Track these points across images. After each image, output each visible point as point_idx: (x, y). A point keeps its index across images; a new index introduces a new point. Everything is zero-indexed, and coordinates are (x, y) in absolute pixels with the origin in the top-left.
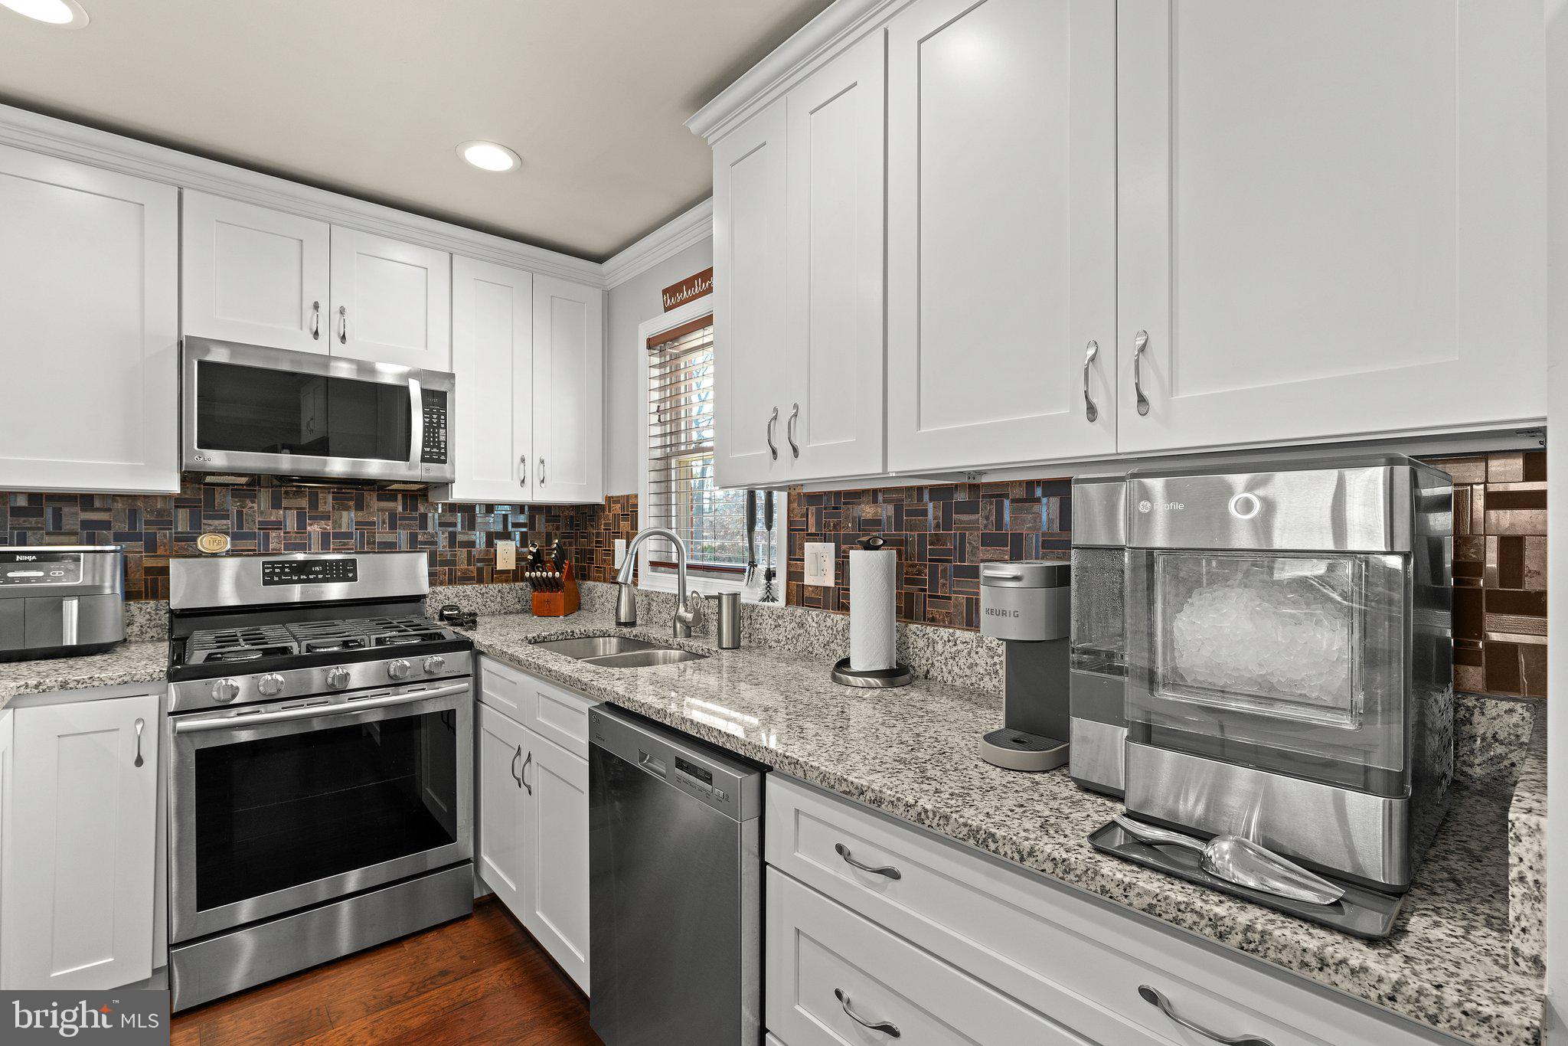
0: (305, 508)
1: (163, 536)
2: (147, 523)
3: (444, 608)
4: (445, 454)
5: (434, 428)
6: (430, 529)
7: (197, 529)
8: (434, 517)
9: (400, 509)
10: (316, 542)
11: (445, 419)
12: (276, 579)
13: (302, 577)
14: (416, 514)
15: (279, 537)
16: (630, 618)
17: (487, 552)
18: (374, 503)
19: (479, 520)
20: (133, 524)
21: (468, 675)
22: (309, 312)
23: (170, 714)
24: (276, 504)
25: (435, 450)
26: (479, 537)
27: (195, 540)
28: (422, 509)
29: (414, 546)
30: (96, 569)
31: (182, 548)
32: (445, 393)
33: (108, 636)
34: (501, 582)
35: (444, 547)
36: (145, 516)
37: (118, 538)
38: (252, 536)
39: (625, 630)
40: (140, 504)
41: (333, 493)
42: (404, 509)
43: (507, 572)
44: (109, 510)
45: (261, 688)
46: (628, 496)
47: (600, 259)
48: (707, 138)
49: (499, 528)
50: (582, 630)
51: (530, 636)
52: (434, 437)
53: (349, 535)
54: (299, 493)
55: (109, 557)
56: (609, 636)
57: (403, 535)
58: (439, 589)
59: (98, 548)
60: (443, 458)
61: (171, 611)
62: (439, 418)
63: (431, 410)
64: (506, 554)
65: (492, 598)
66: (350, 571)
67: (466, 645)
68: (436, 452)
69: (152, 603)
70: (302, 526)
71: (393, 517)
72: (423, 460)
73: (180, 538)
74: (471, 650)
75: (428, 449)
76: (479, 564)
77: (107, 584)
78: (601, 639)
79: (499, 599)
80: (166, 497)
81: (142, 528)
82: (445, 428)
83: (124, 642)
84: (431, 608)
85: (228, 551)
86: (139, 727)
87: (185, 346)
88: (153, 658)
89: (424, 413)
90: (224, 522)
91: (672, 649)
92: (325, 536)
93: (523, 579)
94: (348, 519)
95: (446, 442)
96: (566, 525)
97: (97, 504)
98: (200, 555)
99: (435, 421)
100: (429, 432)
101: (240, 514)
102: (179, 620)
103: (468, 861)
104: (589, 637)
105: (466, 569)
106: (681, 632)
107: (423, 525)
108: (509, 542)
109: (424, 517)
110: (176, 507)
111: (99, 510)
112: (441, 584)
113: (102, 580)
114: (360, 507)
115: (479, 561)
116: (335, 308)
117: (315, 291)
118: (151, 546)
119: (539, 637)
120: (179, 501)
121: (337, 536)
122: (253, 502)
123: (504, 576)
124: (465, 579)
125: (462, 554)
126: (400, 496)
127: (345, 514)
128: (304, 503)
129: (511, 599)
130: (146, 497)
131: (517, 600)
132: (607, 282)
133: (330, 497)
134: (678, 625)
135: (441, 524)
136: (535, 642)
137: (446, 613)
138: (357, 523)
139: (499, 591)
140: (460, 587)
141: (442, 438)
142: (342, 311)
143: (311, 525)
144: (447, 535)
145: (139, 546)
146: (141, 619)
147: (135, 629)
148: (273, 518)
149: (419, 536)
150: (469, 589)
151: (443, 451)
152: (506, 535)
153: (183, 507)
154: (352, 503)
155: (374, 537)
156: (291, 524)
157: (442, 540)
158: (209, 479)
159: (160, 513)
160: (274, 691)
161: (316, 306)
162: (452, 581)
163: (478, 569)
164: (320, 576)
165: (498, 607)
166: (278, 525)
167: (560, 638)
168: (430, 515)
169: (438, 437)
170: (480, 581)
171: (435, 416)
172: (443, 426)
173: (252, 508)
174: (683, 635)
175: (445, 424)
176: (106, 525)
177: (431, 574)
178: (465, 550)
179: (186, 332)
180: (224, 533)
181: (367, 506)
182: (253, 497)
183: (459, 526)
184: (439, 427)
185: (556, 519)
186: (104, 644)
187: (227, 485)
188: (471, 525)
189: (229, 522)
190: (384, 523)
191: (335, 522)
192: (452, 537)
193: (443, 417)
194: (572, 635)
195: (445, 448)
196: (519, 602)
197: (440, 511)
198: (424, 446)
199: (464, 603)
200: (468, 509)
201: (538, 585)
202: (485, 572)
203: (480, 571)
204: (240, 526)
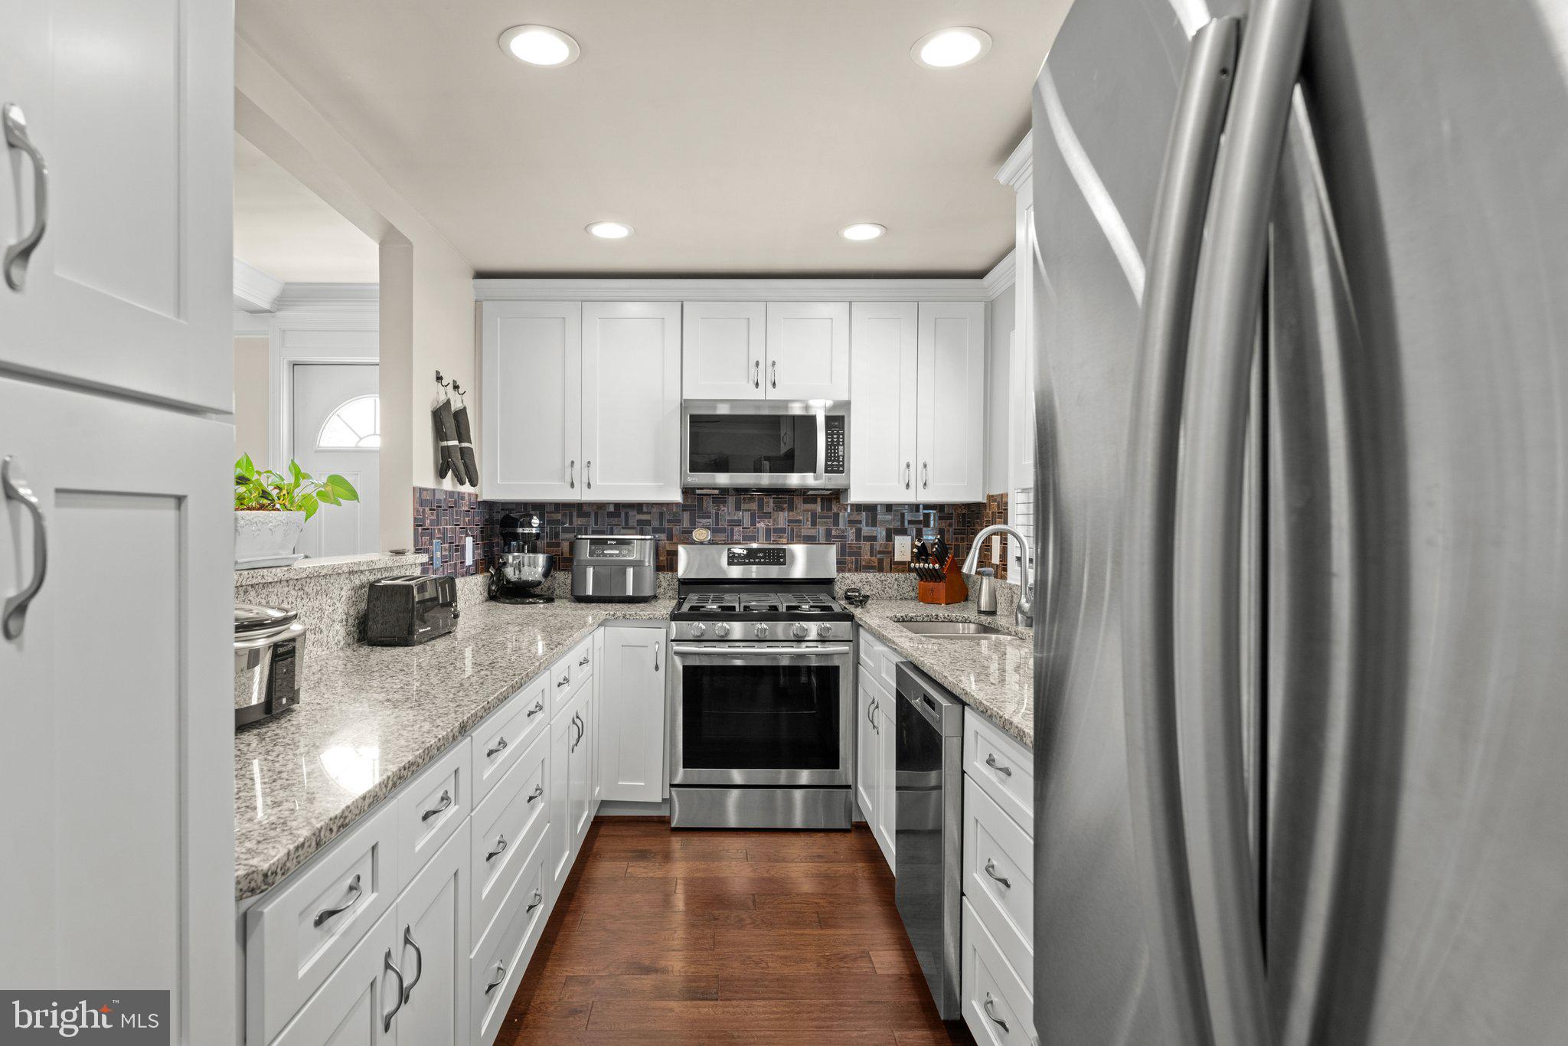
0: (755, 510)
1: (676, 530)
2: (669, 521)
3: (848, 590)
4: (843, 466)
5: (835, 446)
6: (841, 526)
7: (693, 525)
8: (843, 517)
9: (819, 509)
10: (762, 536)
11: (843, 438)
12: (736, 561)
13: (752, 560)
14: (830, 514)
15: (739, 531)
16: (990, 608)
17: (886, 546)
18: (801, 506)
19: (879, 517)
20: (661, 522)
21: (851, 641)
22: (753, 369)
23: (672, 641)
24: (738, 508)
25: (835, 463)
26: (880, 532)
27: (691, 532)
28: (835, 509)
29: (829, 539)
30: (641, 550)
31: (685, 538)
32: (843, 417)
33: (648, 592)
34: (898, 571)
35: (852, 540)
36: (667, 517)
37: (655, 531)
38: (723, 530)
39: (983, 618)
40: (665, 509)
41: (774, 498)
42: (822, 509)
43: (903, 563)
44: (650, 513)
45: (717, 632)
46: (1002, 495)
47: (980, 275)
48: (1013, 185)
49: (897, 524)
50: (946, 616)
51: (899, 615)
52: (835, 453)
53: (783, 530)
54: (752, 499)
55: (646, 542)
56: (970, 622)
57: (821, 530)
58: (847, 575)
59: (643, 537)
60: (841, 469)
61: (679, 580)
62: (838, 438)
63: (833, 431)
64: (903, 548)
65: (890, 585)
66: (781, 557)
67: (850, 617)
68: (837, 463)
69: (669, 574)
70: (753, 523)
71: (814, 515)
72: (826, 471)
73: (685, 531)
74: (852, 621)
75: (830, 463)
76: (878, 556)
77: (647, 560)
78: (961, 624)
79: (896, 586)
80: (677, 504)
81: (666, 525)
82: (843, 445)
83: (655, 597)
84: (839, 589)
85: (710, 540)
86: (657, 646)
87: (685, 405)
88: (665, 607)
89: (827, 434)
90: (708, 520)
91: (1011, 635)
92: (768, 530)
93: (911, 570)
94: (782, 518)
95: (843, 456)
96: (959, 522)
97: (645, 510)
98: (693, 543)
99: (835, 440)
100: (831, 450)
101: (717, 514)
102: (684, 586)
103: (849, 787)
104: (952, 621)
105: (870, 560)
106: (1022, 622)
107: (836, 523)
108: (905, 537)
109: (837, 516)
110: (683, 510)
111: (645, 513)
112: (849, 571)
113: (644, 557)
114: (791, 509)
115: (880, 552)
116: (769, 363)
117: (757, 354)
118: (670, 538)
119: (906, 617)
120: (684, 507)
121: (776, 530)
122: (725, 506)
123: (901, 567)
124: (868, 568)
125: (866, 546)
126: (819, 499)
127: (781, 514)
128: (754, 506)
129: (906, 587)
130: (668, 504)
131: (911, 588)
132: (991, 293)
133: (772, 500)
134: (1019, 616)
135: (850, 522)
136: (902, 620)
137: (849, 594)
138: (790, 521)
139: (896, 580)
140: (864, 574)
141: (841, 453)
142: (774, 364)
143: (759, 522)
144: (854, 530)
145: (663, 536)
146: (664, 584)
148: (736, 518)
149: (833, 532)
150: (870, 576)
151: (841, 463)
152: (903, 532)
153: (686, 510)
154: (785, 506)
155: (800, 532)
156: (747, 522)
157: (851, 534)
158: (698, 492)
159: (675, 514)
160: (723, 634)
161: (757, 364)
162: (858, 569)
163: (879, 559)
164: (762, 560)
165: (895, 593)
166: (738, 523)
167: (925, 619)
168: (841, 514)
169: (838, 453)
170: (881, 570)
171: (835, 436)
172: (841, 443)
173: (723, 510)
174: (1024, 624)
175: (843, 442)
176: (648, 523)
177: (838, 562)
178: (868, 543)
179: (684, 398)
180: (708, 528)
181: (796, 507)
182: (724, 502)
183: (864, 523)
184: (838, 445)
185: (949, 517)
186: (645, 597)
187: (710, 495)
188: (873, 522)
189: (711, 520)
190: (807, 520)
191: (774, 520)
192: (859, 531)
193: (841, 436)
194: (936, 618)
195: (843, 461)
196: (913, 590)
197: (849, 511)
198: (826, 460)
199: (867, 588)
200: (871, 509)
201: (923, 575)
202: (885, 563)
203: (881, 561)
204: (717, 524)
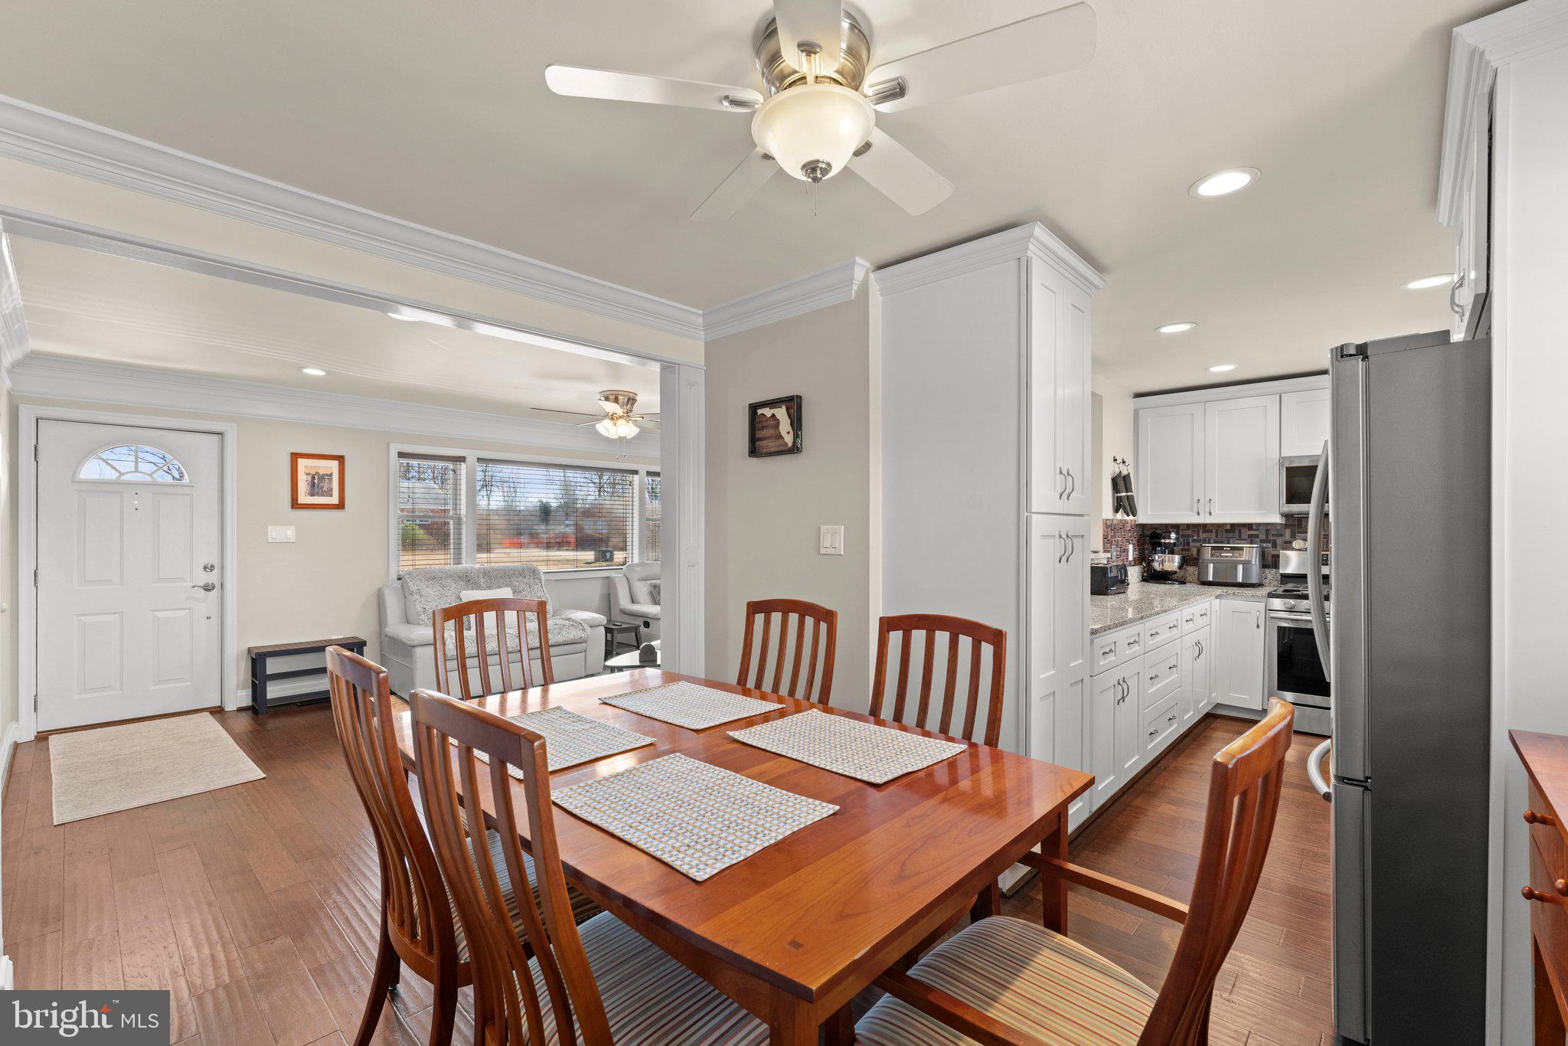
1: (1279, 541)
2: (1273, 535)
7: (1293, 538)
20: (1267, 536)
23: (1270, 610)
27: (1291, 543)
30: (1250, 554)
31: (1286, 546)
33: (1254, 580)
36: (1272, 533)
37: (1262, 541)
40: (1270, 527)
44: (1259, 530)
55: (1255, 549)
59: (1252, 546)
61: (1281, 574)
69: (1274, 570)
73: (1286, 542)
77: (1254, 560)
80: (1279, 524)
81: (1270, 537)
83: (1261, 584)
86: (1258, 613)
87: (1282, 460)
88: (1267, 590)
97: (1254, 527)
98: (1293, 549)
102: (1285, 578)
110: (1284, 528)
111: (1256, 530)
113: (1252, 559)
118: (1275, 545)
120: (1286, 526)
130: (1271, 524)
145: (1269, 545)
146: (1268, 576)
147: (1268, 581)
153: (1288, 528)
158: (1291, 516)
159: (1277, 531)
176: (1257, 536)
179: (1282, 456)
180: (1305, 540)
186: (1252, 584)
